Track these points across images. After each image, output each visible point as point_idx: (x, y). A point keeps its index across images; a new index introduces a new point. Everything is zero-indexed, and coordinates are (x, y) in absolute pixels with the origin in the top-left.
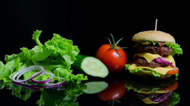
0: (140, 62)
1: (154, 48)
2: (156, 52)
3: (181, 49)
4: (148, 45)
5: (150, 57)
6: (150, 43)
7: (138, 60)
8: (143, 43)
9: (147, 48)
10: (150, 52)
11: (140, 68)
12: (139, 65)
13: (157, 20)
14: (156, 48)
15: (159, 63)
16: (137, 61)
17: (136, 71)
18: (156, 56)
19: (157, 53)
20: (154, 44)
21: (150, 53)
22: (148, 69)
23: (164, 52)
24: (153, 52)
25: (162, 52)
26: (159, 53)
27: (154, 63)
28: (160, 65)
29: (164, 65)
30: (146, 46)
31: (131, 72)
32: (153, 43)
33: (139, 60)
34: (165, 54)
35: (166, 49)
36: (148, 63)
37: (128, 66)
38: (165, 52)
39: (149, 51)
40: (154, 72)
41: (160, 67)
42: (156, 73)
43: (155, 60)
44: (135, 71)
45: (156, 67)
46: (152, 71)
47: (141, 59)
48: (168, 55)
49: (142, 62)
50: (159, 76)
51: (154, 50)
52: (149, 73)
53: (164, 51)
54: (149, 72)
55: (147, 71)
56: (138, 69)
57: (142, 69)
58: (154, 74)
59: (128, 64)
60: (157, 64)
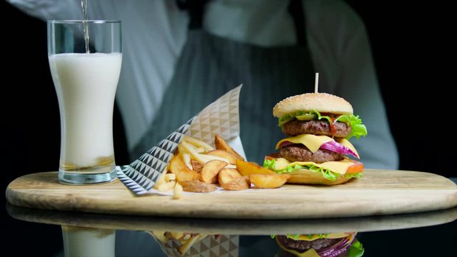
0: (295, 153)
1: (321, 125)
2: (324, 133)
3: (363, 126)
4: (309, 121)
5: (313, 142)
6: (313, 116)
7: (289, 150)
8: (299, 117)
9: (306, 125)
10: (313, 132)
11: (298, 164)
12: (292, 158)
13: (317, 74)
14: (323, 124)
15: (330, 152)
16: (287, 152)
17: (290, 170)
18: (324, 140)
19: (326, 133)
20: (320, 118)
21: (312, 134)
22: (312, 165)
23: (338, 132)
24: (318, 132)
25: (335, 131)
26: (330, 132)
27: (322, 154)
28: (331, 157)
29: (339, 156)
30: (305, 121)
32: (317, 116)
33: (292, 149)
34: (338, 136)
35: (341, 126)
36: (312, 154)
37: (272, 164)
38: (340, 132)
39: (311, 131)
40: (325, 170)
41: (331, 161)
42: (328, 173)
43: (323, 148)
44: (287, 170)
45: (326, 161)
46: (320, 170)
47: (296, 148)
48: (342, 138)
49: (299, 153)
50: (333, 176)
51: (321, 128)
52: (314, 174)
53: (338, 130)
54: (314, 171)
55: (311, 170)
56: (293, 167)
57: (300, 167)
58: (325, 176)
59: (271, 160)
60: (327, 154)
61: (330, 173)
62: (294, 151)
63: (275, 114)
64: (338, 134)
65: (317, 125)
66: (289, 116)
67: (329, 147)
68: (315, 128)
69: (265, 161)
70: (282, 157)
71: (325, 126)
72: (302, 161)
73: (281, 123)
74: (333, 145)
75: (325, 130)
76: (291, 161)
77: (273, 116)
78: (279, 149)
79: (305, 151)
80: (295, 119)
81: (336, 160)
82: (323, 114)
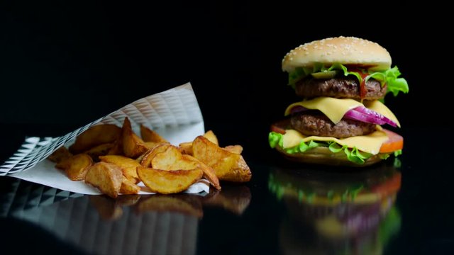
0: (310, 124)
1: (345, 85)
2: (349, 95)
5: (335, 107)
7: (301, 120)
8: (316, 75)
9: (326, 85)
10: (334, 95)
11: (314, 140)
12: (306, 132)
14: (348, 83)
15: (357, 123)
16: (299, 122)
17: (303, 148)
18: (349, 105)
19: (353, 96)
20: (346, 74)
21: (333, 97)
22: (332, 142)
23: (368, 93)
24: (342, 95)
25: (365, 93)
26: (359, 94)
27: (346, 126)
28: (358, 129)
29: (368, 127)
30: (323, 80)
31: (290, 152)
32: (342, 72)
33: (305, 118)
34: (368, 98)
35: (373, 86)
36: (333, 125)
37: (279, 139)
38: (371, 93)
39: (332, 93)
40: (350, 149)
41: (358, 135)
42: (354, 153)
43: (348, 118)
44: (299, 149)
45: (351, 136)
46: (344, 149)
47: (311, 118)
48: (374, 100)
49: (314, 124)
50: (361, 157)
51: (345, 88)
52: (335, 154)
53: (369, 91)
54: (335, 150)
55: (331, 148)
56: (307, 143)
57: (317, 144)
58: (349, 154)
59: (278, 132)
60: (353, 127)
61: (357, 152)
62: (309, 121)
63: (284, 68)
64: (368, 96)
65: (340, 85)
66: (303, 72)
67: (357, 115)
68: (337, 89)
69: (270, 134)
70: (293, 128)
71: (351, 86)
72: (319, 135)
73: (291, 81)
74: (363, 112)
75: (350, 92)
76: (304, 135)
77: (281, 70)
78: (289, 117)
79: (323, 122)
80: (310, 77)
81: (365, 134)
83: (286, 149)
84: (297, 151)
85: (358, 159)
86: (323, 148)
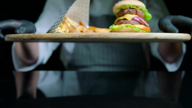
1: (133, 10)
3: (150, 15)
5: (129, 17)
6: (129, 7)
7: (120, 22)
9: (126, 11)
11: (123, 25)
15: (136, 21)
18: (134, 16)
19: (135, 14)
21: (129, 14)
22: (129, 26)
26: (137, 13)
27: (133, 21)
28: (138, 23)
30: (126, 9)
36: (129, 21)
39: (129, 12)
40: (134, 27)
41: (136, 24)
42: (136, 28)
43: (133, 19)
49: (124, 21)
50: (138, 29)
54: (130, 28)
55: (129, 27)
57: (124, 26)
58: (134, 29)
62: (122, 21)
65: (131, 10)
67: (136, 18)
72: (126, 23)
75: (134, 12)
79: (126, 21)
82: (133, 6)
83: (115, 29)
84: (118, 28)
85: (137, 30)
86: (127, 28)
